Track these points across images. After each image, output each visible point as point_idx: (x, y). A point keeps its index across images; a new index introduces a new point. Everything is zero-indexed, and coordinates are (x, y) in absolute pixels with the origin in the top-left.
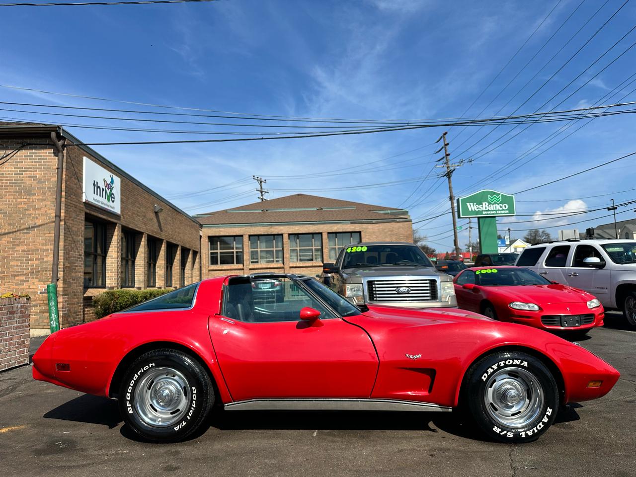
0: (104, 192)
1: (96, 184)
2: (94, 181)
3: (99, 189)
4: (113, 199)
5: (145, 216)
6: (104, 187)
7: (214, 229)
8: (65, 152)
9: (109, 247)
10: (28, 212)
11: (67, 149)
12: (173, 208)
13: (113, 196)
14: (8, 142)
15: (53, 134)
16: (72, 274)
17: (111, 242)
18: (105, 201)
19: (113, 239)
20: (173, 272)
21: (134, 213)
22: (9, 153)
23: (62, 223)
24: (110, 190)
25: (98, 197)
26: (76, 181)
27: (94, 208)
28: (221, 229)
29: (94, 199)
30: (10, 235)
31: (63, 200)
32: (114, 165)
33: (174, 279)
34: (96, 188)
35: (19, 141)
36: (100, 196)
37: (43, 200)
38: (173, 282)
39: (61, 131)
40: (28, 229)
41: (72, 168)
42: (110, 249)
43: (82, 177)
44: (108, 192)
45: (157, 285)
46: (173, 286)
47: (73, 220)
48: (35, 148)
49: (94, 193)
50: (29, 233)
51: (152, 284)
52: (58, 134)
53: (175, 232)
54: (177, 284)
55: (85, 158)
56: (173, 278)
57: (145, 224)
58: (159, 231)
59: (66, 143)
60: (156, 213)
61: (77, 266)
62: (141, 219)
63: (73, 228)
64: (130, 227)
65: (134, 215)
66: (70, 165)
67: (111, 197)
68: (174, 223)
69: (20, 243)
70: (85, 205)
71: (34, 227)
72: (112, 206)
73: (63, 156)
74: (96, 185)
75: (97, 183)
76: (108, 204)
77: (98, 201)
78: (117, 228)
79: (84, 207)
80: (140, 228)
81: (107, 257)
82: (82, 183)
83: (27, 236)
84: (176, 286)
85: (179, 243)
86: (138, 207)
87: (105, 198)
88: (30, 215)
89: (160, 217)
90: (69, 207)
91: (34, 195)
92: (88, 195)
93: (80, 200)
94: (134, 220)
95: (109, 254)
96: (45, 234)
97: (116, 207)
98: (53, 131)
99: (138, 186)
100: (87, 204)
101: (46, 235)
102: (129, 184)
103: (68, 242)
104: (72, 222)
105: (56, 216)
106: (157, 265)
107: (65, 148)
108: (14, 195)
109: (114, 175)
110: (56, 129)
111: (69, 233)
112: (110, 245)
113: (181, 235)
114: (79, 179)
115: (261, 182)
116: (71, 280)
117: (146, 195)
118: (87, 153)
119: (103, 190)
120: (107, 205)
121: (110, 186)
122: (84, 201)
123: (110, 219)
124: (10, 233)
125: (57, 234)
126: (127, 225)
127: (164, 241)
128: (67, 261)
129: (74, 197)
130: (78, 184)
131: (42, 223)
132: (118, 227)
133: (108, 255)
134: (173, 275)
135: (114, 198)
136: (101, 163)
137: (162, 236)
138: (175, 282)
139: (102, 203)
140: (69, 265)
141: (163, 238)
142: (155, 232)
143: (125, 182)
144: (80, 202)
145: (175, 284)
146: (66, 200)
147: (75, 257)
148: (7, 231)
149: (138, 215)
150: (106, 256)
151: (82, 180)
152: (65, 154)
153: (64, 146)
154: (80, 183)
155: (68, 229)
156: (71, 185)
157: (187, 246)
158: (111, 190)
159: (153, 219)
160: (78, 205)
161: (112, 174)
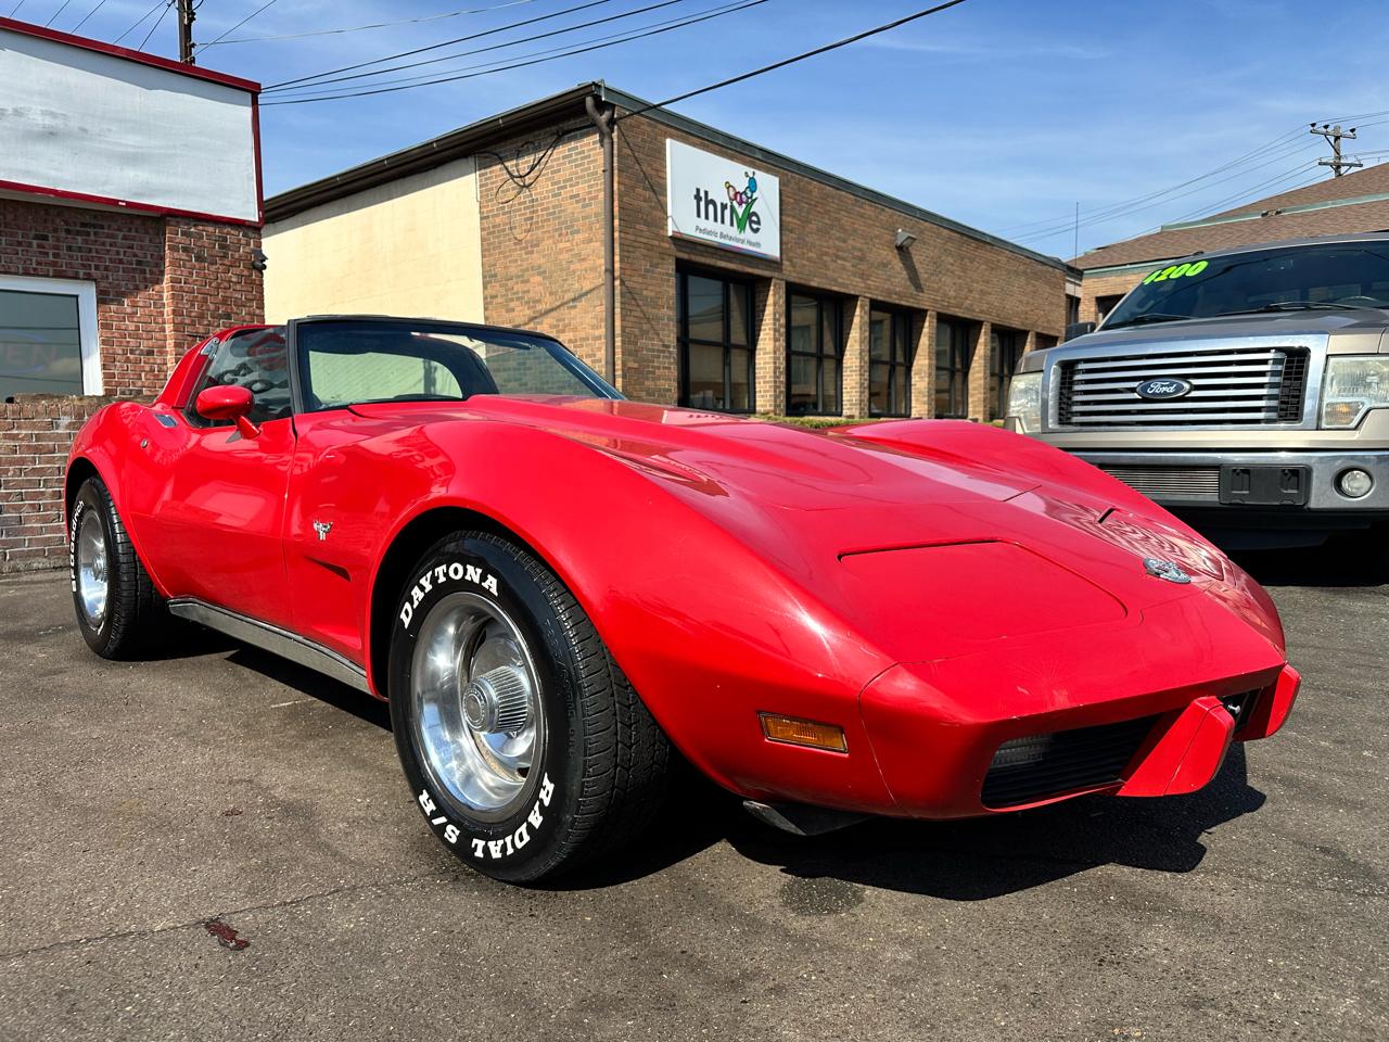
0: (727, 213)
1: (702, 194)
2: (698, 190)
3: (711, 207)
4: (755, 226)
5: (862, 259)
6: (727, 201)
7: (1113, 279)
8: (615, 135)
9: (760, 330)
10: (572, 267)
11: (619, 128)
12: (963, 234)
13: (754, 218)
14: (540, 135)
15: (589, 101)
16: (647, 383)
17: (762, 320)
18: (733, 232)
19: (767, 312)
20: (971, 386)
21: (827, 254)
22: (541, 155)
23: (617, 283)
24: (744, 205)
25: (710, 224)
26: (648, 194)
27: (702, 248)
28: (1128, 278)
29: (697, 228)
30: (554, 314)
31: (616, 235)
32: (761, 150)
33: (973, 402)
34: (702, 204)
35: (554, 128)
36: (716, 220)
37: (590, 241)
38: (970, 409)
39: (603, 94)
40: (574, 300)
41: (637, 167)
42: (762, 333)
43: (665, 185)
44: (740, 210)
45: (914, 414)
46: (970, 417)
47: (644, 277)
48: (574, 138)
49: (699, 215)
50: (575, 307)
51: (903, 412)
52: (597, 98)
53: (971, 291)
54: (978, 412)
55: (668, 141)
56: (970, 400)
57: (863, 276)
58: (912, 289)
59: (616, 116)
60: (902, 250)
61: (659, 368)
62: (848, 264)
63: (645, 292)
64: (814, 284)
65: (825, 258)
66: (631, 161)
67: (750, 220)
68: (964, 271)
69: (565, 326)
70: (675, 244)
71: (581, 296)
72: (753, 241)
73: (612, 143)
74: (702, 199)
75: (706, 193)
76: (742, 236)
77: (709, 233)
78: (772, 288)
79: (673, 246)
80: (846, 286)
81: (757, 352)
82: (666, 196)
83: (573, 312)
84: (976, 416)
85: (981, 317)
86: (838, 239)
87: (732, 224)
88: (574, 272)
89: (916, 259)
90: (631, 249)
91: (578, 232)
92: (682, 219)
93: (661, 232)
94: (828, 269)
95: (760, 345)
96: (595, 307)
97: (767, 242)
98: (587, 94)
99: (838, 189)
100: (679, 241)
101: (597, 308)
102: (811, 187)
103: (632, 319)
104: (640, 280)
105: (606, 270)
106: (913, 368)
107: (616, 127)
108: (553, 236)
109: (756, 171)
110: (592, 89)
111: (633, 302)
112: (760, 326)
113: (991, 298)
114: (657, 189)
115: (1337, 138)
116: (644, 393)
117: (868, 210)
118: (676, 128)
119: (724, 207)
120: (738, 240)
121: (746, 197)
122: (670, 234)
123: (750, 270)
124: (552, 310)
125: (610, 306)
126: (802, 282)
127: (929, 313)
128: (631, 358)
129: (645, 228)
130: (654, 199)
131: (592, 286)
132: (775, 286)
133: (758, 347)
134: (970, 392)
135: (758, 223)
136: (717, 148)
137: (923, 301)
138: (974, 407)
139: (722, 236)
140: (636, 365)
141: (926, 308)
142: (896, 294)
143: (797, 184)
144: (663, 238)
145: (975, 412)
146: (623, 235)
147: (653, 350)
148: (548, 307)
149: (838, 257)
150: (755, 349)
151: (666, 190)
152: (615, 140)
153: (611, 122)
154: (660, 198)
155: (630, 293)
156: (635, 203)
157: (1016, 324)
158: (750, 205)
159: (889, 263)
160: (656, 243)
161: (750, 171)
